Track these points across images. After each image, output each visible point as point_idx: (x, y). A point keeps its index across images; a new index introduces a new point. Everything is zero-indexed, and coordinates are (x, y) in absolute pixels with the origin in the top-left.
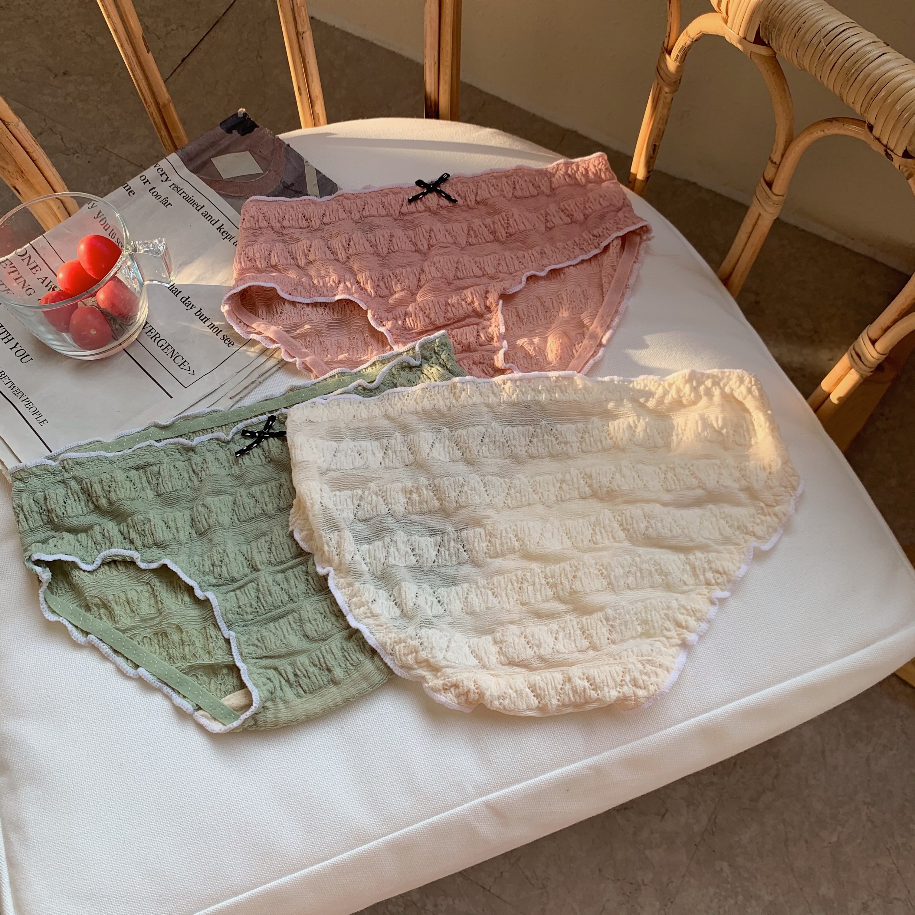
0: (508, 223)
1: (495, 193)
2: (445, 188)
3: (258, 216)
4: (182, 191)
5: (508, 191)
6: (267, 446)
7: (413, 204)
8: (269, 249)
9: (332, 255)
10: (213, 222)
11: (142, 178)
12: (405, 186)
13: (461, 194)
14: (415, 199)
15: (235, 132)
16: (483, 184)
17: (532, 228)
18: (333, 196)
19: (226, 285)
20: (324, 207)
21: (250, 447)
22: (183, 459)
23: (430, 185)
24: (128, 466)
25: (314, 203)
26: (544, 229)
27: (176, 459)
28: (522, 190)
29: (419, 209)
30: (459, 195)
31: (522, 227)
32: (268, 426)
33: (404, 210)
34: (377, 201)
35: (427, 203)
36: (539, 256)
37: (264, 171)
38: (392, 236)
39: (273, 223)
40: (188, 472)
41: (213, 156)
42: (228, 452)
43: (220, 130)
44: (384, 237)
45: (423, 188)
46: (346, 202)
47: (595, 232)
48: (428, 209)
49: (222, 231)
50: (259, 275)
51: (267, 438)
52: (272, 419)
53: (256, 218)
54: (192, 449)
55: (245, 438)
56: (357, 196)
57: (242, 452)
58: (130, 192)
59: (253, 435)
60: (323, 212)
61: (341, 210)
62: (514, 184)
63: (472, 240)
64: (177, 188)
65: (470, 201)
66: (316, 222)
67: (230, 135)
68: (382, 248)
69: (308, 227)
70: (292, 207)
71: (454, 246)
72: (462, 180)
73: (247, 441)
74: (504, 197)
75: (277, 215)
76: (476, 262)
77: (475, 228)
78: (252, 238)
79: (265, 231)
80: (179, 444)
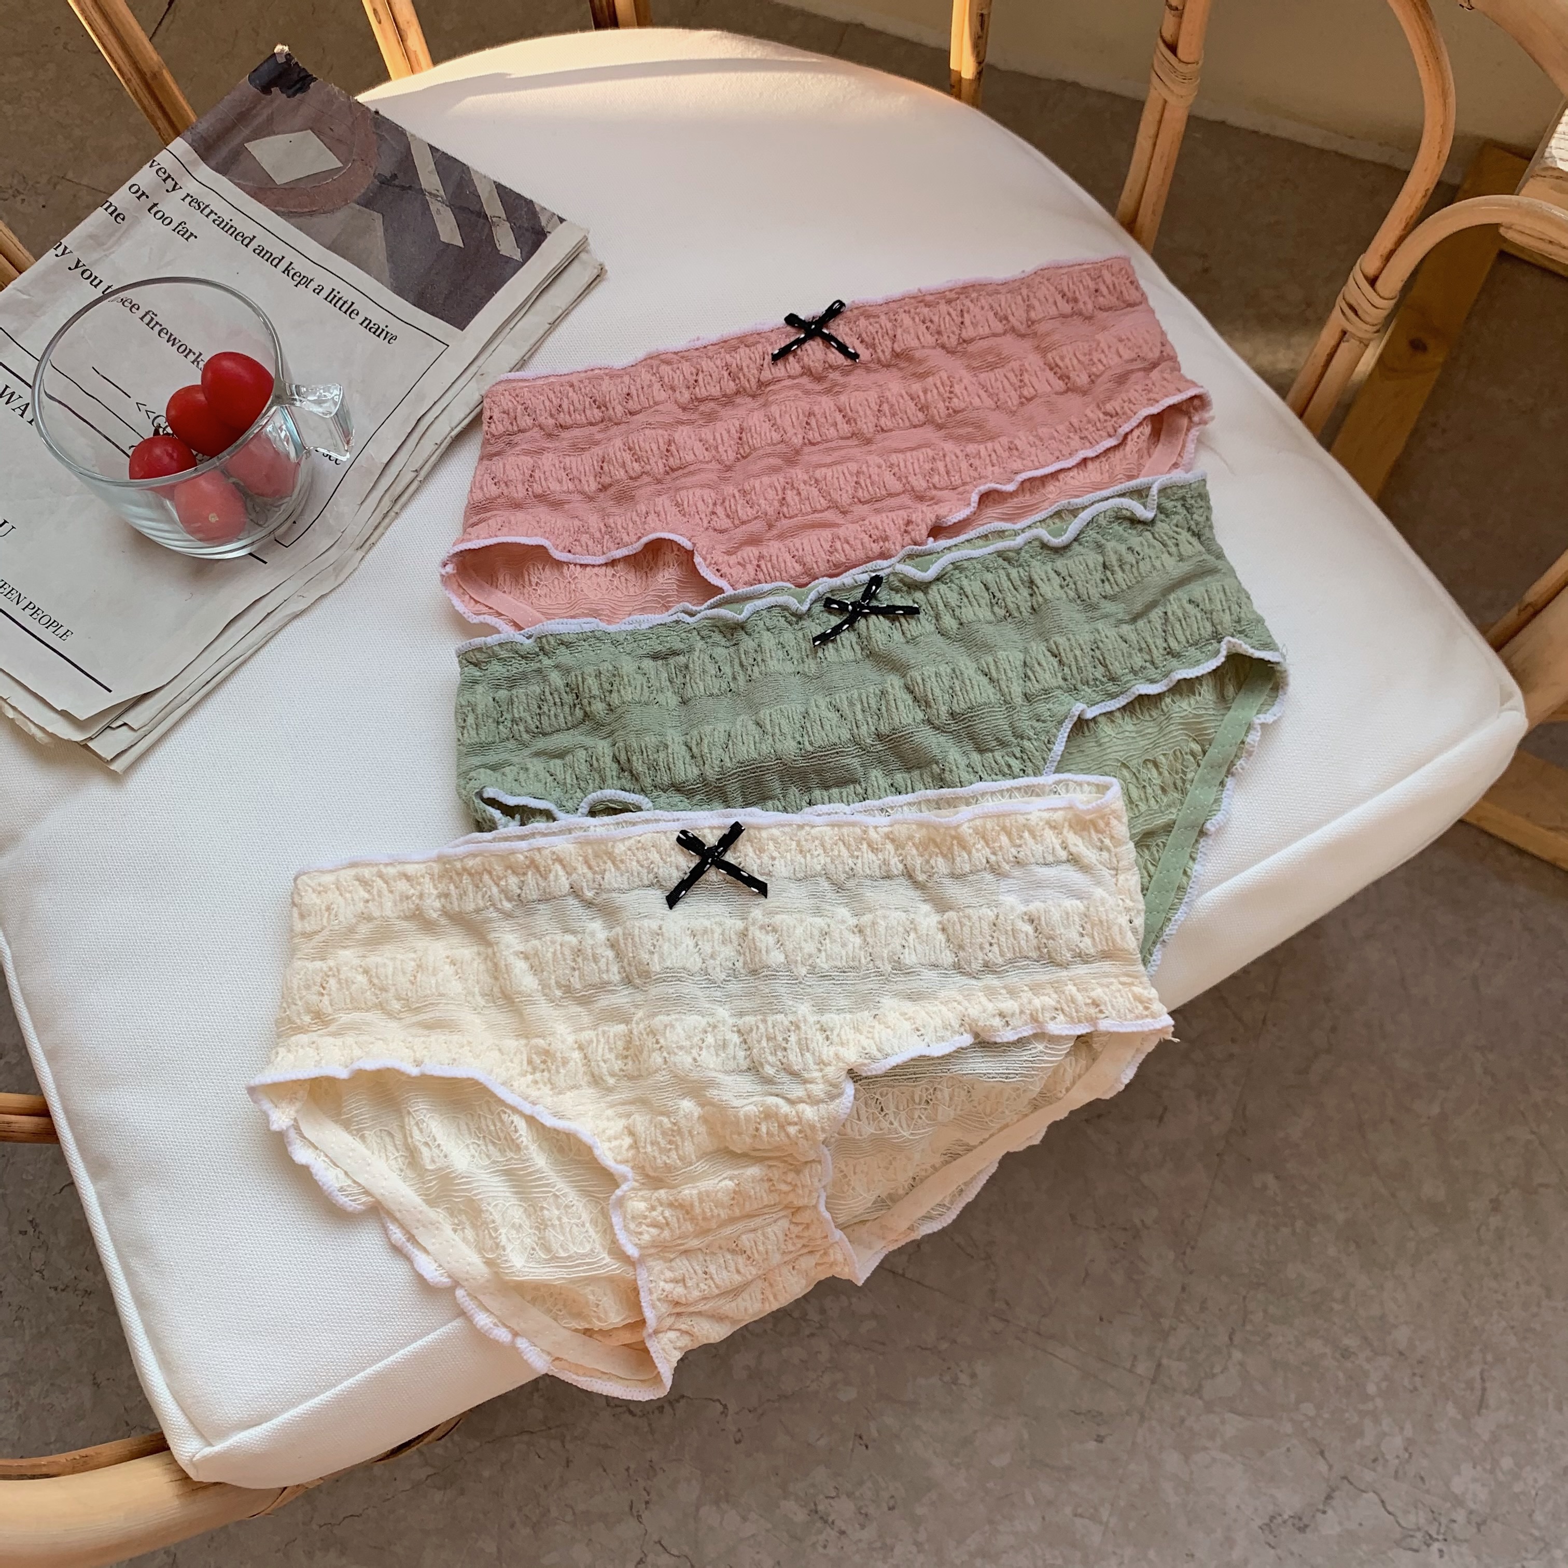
6: (865, 630)
21: (837, 630)
22: (728, 644)
24: (641, 652)
27: (715, 644)
32: (868, 595)
40: (732, 666)
42: (800, 634)
51: (865, 616)
52: (876, 581)
54: (741, 627)
55: (830, 613)
57: (824, 639)
59: (843, 607)
73: (832, 617)
80: (720, 618)
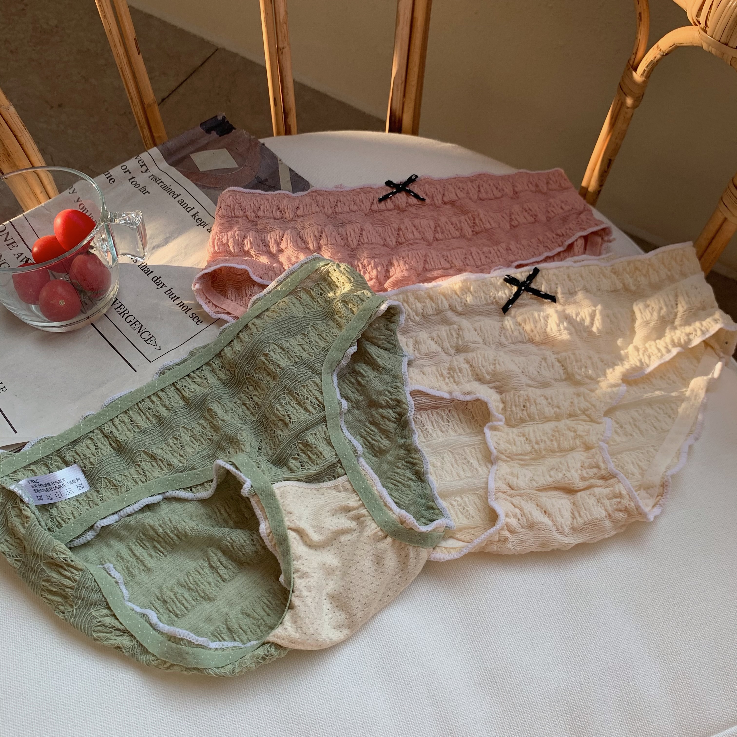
0: (474, 223)
1: (461, 195)
2: (414, 187)
3: (234, 206)
4: (160, 181)
5: (474, 194)
7: (383, 203)
8: (243, 236)
9: (303, 244)
10: (188, 210)
11: (123, 168)
12: (375, 187)
13: (429, 194)
14: (385, 198)
15: (214, 133)
16: (450, 187)
17: (497, 226)
18: (306, 192)
19: (198, 267)
20: (298, 201)
23: (399, 185)
25: (288, 197)
26: (508, 227)
28: (487, 193)
29: (389, 207)
30: (427, 195)
31: (488, 226)
33: (375, 207)
34: (349, 198)
35: (397, 201)
36: (504, 252)
37: (240, 166)
38: (362, 229)
39: (248, 213)
41: (192, 153)
43: (200, 130)
44: (354, 231)
45: (392, 188)
46: (319, 198)
47: (559, 232)
48: (397, 208)
49: (197, 218)
50: (231, 258)
53: (232, 207)
56: (329, 193)
58: (111, 179)
60: (297, 205)
61: (314, 205)
62: (479, 188)
63: (440, 236)
64: (155, 179)
65: (438, 200)
66: (289, 214)
67: (208, 135)
68: (352, 240)
69: (282, 218)
70: (268, 200)
71: (422, 242)
72: (430, 182)
74: (470, 199)
75: (252, 205)
76: (443, 256)
77: (442, 225)
78: (227, 224)
79: (240, 220)
